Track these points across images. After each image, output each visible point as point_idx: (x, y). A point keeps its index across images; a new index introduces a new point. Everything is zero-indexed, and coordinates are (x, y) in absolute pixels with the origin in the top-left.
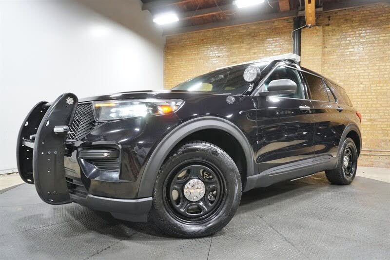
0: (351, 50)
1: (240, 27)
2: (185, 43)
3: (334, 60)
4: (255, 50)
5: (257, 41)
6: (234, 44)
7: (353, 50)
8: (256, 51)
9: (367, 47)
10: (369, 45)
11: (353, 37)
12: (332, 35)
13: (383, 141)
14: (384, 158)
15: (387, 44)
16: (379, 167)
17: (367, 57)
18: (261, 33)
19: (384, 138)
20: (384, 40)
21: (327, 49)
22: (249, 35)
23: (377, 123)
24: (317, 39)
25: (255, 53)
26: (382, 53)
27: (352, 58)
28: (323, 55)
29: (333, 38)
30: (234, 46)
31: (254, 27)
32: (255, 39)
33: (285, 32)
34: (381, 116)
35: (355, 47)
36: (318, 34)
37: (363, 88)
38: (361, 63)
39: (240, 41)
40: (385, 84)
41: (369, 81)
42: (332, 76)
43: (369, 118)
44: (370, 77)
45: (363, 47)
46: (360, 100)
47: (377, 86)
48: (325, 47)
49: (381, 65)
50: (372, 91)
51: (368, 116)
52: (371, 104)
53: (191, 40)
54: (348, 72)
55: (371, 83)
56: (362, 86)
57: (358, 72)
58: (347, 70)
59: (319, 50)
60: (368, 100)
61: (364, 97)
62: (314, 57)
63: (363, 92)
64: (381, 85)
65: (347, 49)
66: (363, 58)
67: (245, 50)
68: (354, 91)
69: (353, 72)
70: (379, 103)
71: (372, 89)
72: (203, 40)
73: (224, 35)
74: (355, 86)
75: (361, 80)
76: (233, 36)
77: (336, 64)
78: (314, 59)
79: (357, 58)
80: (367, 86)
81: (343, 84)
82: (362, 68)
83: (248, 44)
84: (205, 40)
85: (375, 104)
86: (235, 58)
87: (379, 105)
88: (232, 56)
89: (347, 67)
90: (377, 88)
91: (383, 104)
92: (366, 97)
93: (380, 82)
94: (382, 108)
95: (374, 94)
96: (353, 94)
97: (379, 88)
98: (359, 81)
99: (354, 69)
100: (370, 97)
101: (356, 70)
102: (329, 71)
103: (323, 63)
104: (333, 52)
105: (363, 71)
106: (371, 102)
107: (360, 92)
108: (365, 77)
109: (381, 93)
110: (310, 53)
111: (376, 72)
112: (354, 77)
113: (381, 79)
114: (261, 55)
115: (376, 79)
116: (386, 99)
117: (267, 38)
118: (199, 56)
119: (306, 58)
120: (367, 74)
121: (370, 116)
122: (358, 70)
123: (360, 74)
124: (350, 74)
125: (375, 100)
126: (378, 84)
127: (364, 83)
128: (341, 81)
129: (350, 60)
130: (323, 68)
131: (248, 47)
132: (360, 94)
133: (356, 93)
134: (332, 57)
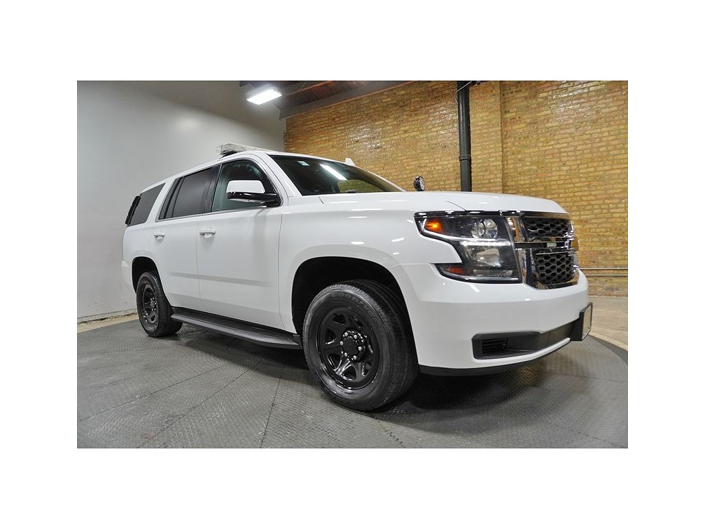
0: (546, 113)
1: (381, 94)
2: (312, 125)
3: (521, 130)
4: (405, 127)
5: (408, 113)
6: (376, 120)
7: (549, 112)
8: (407, 128)
9: (570, 105)
10: (574, 102)
11: (549, 91)
12: (516, 92)
13: (601, 253)
14: (603, 280)
15: (602, 97)
16: (596, 294)
17: (571, 121)
18: (412, 100)
19: (601, 248)
20: (596, 91)
21: (508, 115)
22: (396, 105)
23: (591, 226)
24: (492, 100)
25: (405, 132)
26: (594, 112)
27: (549, 125)
28: (504, 123)
29: (518, 96)
30: (377, 123)
31: (403, 92)
32: (404, 111)
33: (446, 95)
34: (596, 214)
35: (552, 106)
36: (494, 92)
37: (567, 171)
38: (562, 132)
39: (384, 115)
40: (601, 163)
41: (576, 160)
42: (519, 156)
43: (578, 218)
44: (578, 153)
45: (564, 106)
46: (563, 191)
47: (588, 167)
48: (506, 112)
49: (595, 131)
50: (581, 175)
51: (575, 216)
52: (581, 197)
53: (318, 120)
54: (544, 149)
55: (579, 162)
56: (565, 168)
57: (558, 146)
58: (541, 144)
59: (496, 118)
60: (576, 189)
61: (569, 186)
62: (490, 130)
63: (568, 177)
64: (595, 164)
65: (539, 112)
66: (565, 123)
67: (391, 127)
68: (554, 178)
69: (551, 148)
70: (593, 193)
71: (581, 171)
72: (334, 119)
73: (362, 109)
74: (554, 169)
75: (564, 159)
76: (374, 109)
77: (525, 138)
78: (490, 133)
79: (556, 124)
80: (573, 168)
81: (535, 167)
82: (564, 141)
83: (395, 118)
84: (337, 119)
85: (586, 196)
86: (378, 141)
87: (592, 198)
88: (374, 138)
89: (542, 140)
90: (588, 170)
91: (599, 195)
92: (572, 185)
93: (593, 160)
94: (598, 202)
95: (584, 180)
96: (552, 183)
97: (592, 170)
98: (561, 161)
99: (553, 142)
100: (578, 185)
101: (556, 144)
102: (514, 149)
103: (504, 137)
104: (519, 118)
105: (566, 145)
106: (580, 194)
107: (562, 178)
108: (569, 154)
109: (595, 177)
110: (483, 123)
111: (587, 144)
112: (553, 154)
113: (594, 155)
114: (414, 134)
115: (586, 156)
116: (603, 187)
117: (421, 107)
118: (331, 144)
119: (478, 132)
120: (573, 148)
121: (580, 215)
122: (559, 143)
123: (562, 150)
124: (546, 151)
125: (587, 189)
126: (589, 164)
127: (568, 163)
128: (532, 163)
129: (546, 128)
130: (504, 146)
131: (395, 123)
132: (562, 182)
133: (556, 180)
134: (517, 127)
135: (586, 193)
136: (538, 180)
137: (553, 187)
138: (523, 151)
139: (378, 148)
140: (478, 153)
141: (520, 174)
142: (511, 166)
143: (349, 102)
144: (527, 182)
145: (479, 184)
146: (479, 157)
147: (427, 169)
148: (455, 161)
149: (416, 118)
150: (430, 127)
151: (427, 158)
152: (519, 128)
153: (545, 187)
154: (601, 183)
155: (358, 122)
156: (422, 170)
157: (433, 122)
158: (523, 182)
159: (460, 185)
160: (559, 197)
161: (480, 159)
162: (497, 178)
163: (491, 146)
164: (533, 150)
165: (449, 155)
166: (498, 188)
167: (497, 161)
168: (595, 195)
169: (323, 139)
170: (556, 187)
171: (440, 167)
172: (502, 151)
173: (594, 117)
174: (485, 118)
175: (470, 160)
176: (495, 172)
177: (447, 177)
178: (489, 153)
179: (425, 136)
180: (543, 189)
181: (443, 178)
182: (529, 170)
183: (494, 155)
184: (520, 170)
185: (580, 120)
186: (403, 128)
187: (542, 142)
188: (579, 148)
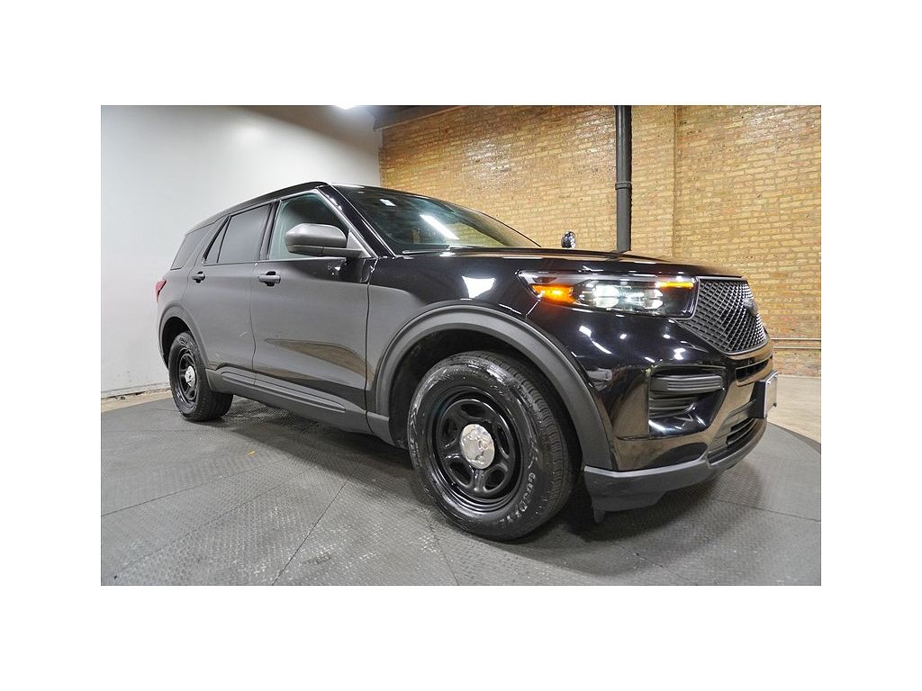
0: (737, 124)
2: (418, 139)
3: (701, 149)
4: (543, 142)
6: (503, 133)
7: (741, 124)
8: (545, 143)
9: (771, 114)
13: (804, 318)
14: (805, 354)
16: (795, 374)
17: (771, 137)
19: (805, 312)
21: (684, 128)
23: (792, 281)
25: (543, 149)
26: (804, 125)
27: (740, 142)
28: (678, 138)
30: (504, 137)
32: (542, 120)
34: (800, 266)
35: (746, 116)
37: (763, 205)
38: (758, 151)
39: (515, 125)
40: (810, 196)
41: (776, 191)
42: (698, 184)
43: (774, 270)
44: (778, 181)
45: (762, 116)
46: (755, 232)
47: (792, 201)
48: (681, 123)
49: (803, 151)
50: (782, 212)
51: (771, 267)
52: (780, 241)
53: (426, 132)
54: (732, 174)
55: (780, 193)
56: (760, 202)
57: (752, 171)
58: (729, 168)
59: (668, 131)
60: (774, 231)
61: (764, 226)
62: (659, 148)
63: (763, 214)
64: (802, 197)
65: (727, 123)
66: (762, 139)
67: (523, 143)
68: (744, 215)
69: (742, 173)
70: (797, 236)
71: (782, 206)
72: (447, 131)
73: (484, 118)
74: (744, 202)
75: (759, 189)
76: (501, 117)
77: (706, 159)
78: (659, 151)
79: (751, 140)
80: (771, 201)
81: (719, 200)
82: (760, 163)
83: (530, 131)
84: (450, 131)
85: (788, 240)
86: (506, 161)
87: (795, 242)
88: (501, 157)
89: (729, 162)
90: (792, 204)
91: (806, 238)
92: (768, 225)
93: (799, 191)
94: (803, 248)
95: (785, 217)
96: (741, 222)
97: (797, 204)
98: (754, 192)
99: (744, 166)
100: (777, 225)
101: (748, 168)
102: (690, 174)
103: (678, 158)
104: (700, 131)
105: (762, 169)
106: (779, 237)
107: (756, 215)
108: (767, 182)
109: (801, 214)
110: (650, 138)
111: (792, 169)
112: (744, 182)
113: (802, 183)
114: (556, 152)
115: (790, 185)
116: (811, 229)
117: (565, 115)
118: (442, 164)
119: (642, 150)
120: (772, 174)
121: (778, 266)
122: (753, 167)
123: (758, 176)
124: (734, 177)
125: (789, 230)
126: (794, 196)
127: (764, 195)
128: (715, 194)
129: (736, 146)
130: (678, 170)
131: (530, 136)
132: (755, 220)
133: (747, 218)
134: (696, 144)
135: (787, 237)
136: (721, 218)
137: (742, 227)
138: (702, 178)
139: (505, 171)
140: (641, 179)
141: (698, 208)
142: (687, 198)
144: (707, 220)
145: (641, 222)
146: (643, 185)
147: (572, 200)
148: (609, 190)
149: (558, 131)
150: (577, 143)
151: (572, 185)
152: (699, 145)
153: (732, 228)
154: (809, 222)
155: (479, 136)
156: (565, 201)
157: (582, 136)
158: (701, 220)
159: (614, 222)
160: (750, 242)
161: (643, 188)
162: (666, 213)
163: (659, 171)
164: (716, 176)
165: (602, 181)
166: (667, 228)
167: (667, 190)
168: (800, 240)
169: (432, 157)
170: (746, 227)
171: (589, 198)
172: (675, 177)
173: (804, 131)
174: (653, 131)
175: (630, 189)
176: (664, 206)
177: (599, 211)
178: (657, 180)
179: (569, 154)
180: (728, 229)
181: (593, 213)
182: (711, 204)
183: (663, 182)
184: (697, 203)
185: (784, 135)
186: (540, 144)
187: (730, 165)
188: (781, 174)
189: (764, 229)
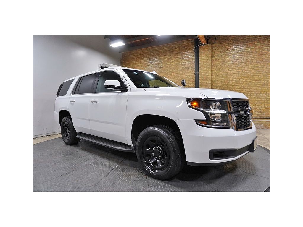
0: (228, 58)
1: (164, 46)
2: (133, 56)
3: (219, 64)
4: (173, 60)
5: (174, 54)
6: (161, 56)
9: (237, 56)
10: (239, 55)
11: (229, 50)
12: (217, 49)
15: (249, 54)
17: (237, 62)
18: (176, 49)
20: (247, 51)
21: (214, 58)
22: (169, 51)
24: (208, 52)
25: (173, 62)
26: (246, 59)
28: (212, 61)
29: (218, 51)
30: (161, 57)
31: (173, 46)
33: (190, 48)
35: (231, 56)
36: (209, 49)
37: (236, 81)
38: (234, 66)
39: (164, 54)
41: (239, 77)
42: (218, 74)
44: (239, 74)
45: (235, 56)
46: (234, 88)
47: (243, 80)
48: (213, 57)
49: (246, 66)
53: (136, 54)
54: (227, 72)
55: (240, 78)
56: (235, 80)
57: (232, 71)
58: (226, 70)
59: (209, 59)
60: (239, 88)
61: (236, 86)
62: (207, 63)
63: (236, 83)
64: (246, 79)
65: (226, 57)
66: (235, 62)
67: (167, 60)
68: (231, 83)
69: (230, 71)
70: (245, 89)
71: (241, 81)
72: (143, 54)
73: (155, 51)
74: (231, 80)
75: (234, 76)
76: (160, 52)
77: (220, 67)
78: (207, 64)
79: (232, 63)
80: (238, 79)
81: (224, 79)
83: (169, 56)
84: (144, 55)
85: (242, 90)
86: (162, 65)
88: (160, 63)
89: (226, 68)
91: (247, 90)
92: (237, 86)
94: (246, 93)
95: (242, 84)
96: (230, 85)
97: (245, 81)
99: (230, 70)
100: (240, 86)
101: (231, 70)
102: (216, 71)
103: (212, 66)
104: (218, 59)
105: (235, 71)
106: (240, 89)
107: (234, 83)
108: (236, 74)
109: (246, 83)
110: (204, 61)
111: (243, 71)
112: (230, 74)
113: (246, 75)
114: (177, 63)
115: (243, 76)
117: (180, 52)
118: (141, 64)
119: (202, 64)
123: (234, 73)
124: (228, 73)
125: (243, 88)
126: (244, 78)
128: (222, 77)
129: (228, 64)
130: (212, 70)
131: (169, 58)
132: (234, 85)
133: (231, 84)
134: (217, 63)
135: (242, 89)
136: (225, 84)
137: (230, 86)
138: (219, 72)
139: (161, 68)
140: (202, 72)
141: (218, 81)
142: (215, 78)
143: (149, 48)
144: (221, 84)
145: (202, 84)
146: (202, 74)
147: (182, 77)
148: (193, 75)
149: (177, 57)
150: (183, 60)
151: (181, 73)
152: (218, 63)
153: (227, 86)
154: (248, 86)
155: (153, 56)
156: (179, 77)
157: (184, 59)
158: (219, 84)
159: (194, 84)
161: (203, 74)
162: (209, 82)
163: (207, 70)
164: (223, 72)
165: (190, 72)
166: (210, 86)
167: (209, 75)
168: (245, 90)
169: (138, 62)
170: (231, 87)
171: (187, 77)
172: (211, 72)
173: (246, 61)
174: (205, 59)
175: (199, 75)
176: (209, 80)
177: (189, 80)
178: (207, 72)
179: (181, 64)
180: (226, 87)
181: (188, 81)
182: (221, 80)
183: (208, 73)
184: (218, 79)
185: (241, 62)
186: (172, 60)
187: (227, 69)
188: (240, 72)
189: (236, 87)
